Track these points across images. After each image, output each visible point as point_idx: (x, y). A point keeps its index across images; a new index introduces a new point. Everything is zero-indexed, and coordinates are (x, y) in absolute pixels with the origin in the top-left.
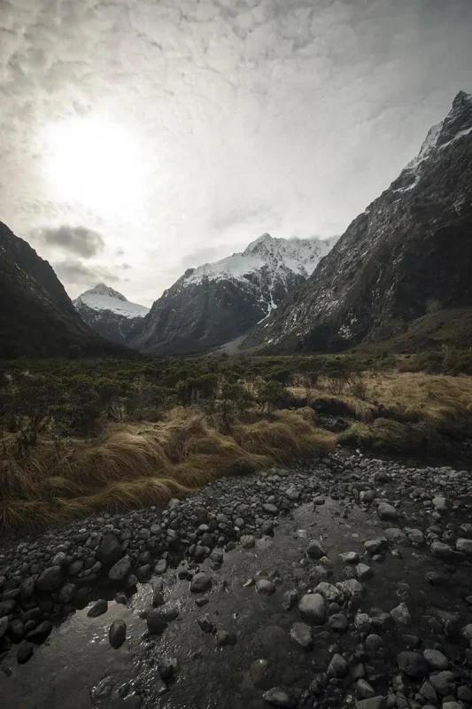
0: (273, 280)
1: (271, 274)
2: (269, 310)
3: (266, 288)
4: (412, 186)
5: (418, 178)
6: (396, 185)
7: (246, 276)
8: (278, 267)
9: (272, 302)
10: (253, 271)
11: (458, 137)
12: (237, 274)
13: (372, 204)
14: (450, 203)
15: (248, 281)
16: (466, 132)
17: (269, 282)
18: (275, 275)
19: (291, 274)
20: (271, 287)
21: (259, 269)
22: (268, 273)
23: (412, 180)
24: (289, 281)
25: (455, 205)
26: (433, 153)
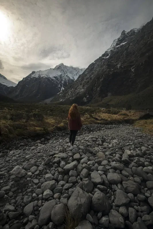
0: (63, 79)
1: (63, 78)
2: (62, 90)
3: (61, 82)
4: (108, 57)
5: (109, 55)
6: (103, 55)
7: (54, 77)
8: (65, 76)
9: (63, 87)
10: (57, 76)
11: (121, 44)
12: (51, 76)
13: (96, 60)
14: (117, 65)
15: (55, 79)
16: (124, 44)
17: (62, 80)
18: (64, 78)
19: (70, 79)
20: (63, 82)
21: (59, 75)
22: (62, 77)
23: (108, 55)
24: (69, 81)
25: (118, 66)
26: (114, 48)
